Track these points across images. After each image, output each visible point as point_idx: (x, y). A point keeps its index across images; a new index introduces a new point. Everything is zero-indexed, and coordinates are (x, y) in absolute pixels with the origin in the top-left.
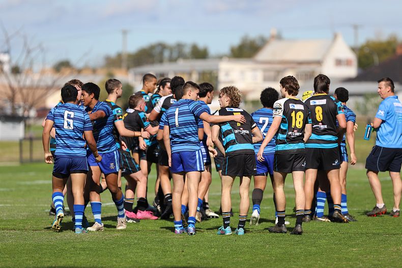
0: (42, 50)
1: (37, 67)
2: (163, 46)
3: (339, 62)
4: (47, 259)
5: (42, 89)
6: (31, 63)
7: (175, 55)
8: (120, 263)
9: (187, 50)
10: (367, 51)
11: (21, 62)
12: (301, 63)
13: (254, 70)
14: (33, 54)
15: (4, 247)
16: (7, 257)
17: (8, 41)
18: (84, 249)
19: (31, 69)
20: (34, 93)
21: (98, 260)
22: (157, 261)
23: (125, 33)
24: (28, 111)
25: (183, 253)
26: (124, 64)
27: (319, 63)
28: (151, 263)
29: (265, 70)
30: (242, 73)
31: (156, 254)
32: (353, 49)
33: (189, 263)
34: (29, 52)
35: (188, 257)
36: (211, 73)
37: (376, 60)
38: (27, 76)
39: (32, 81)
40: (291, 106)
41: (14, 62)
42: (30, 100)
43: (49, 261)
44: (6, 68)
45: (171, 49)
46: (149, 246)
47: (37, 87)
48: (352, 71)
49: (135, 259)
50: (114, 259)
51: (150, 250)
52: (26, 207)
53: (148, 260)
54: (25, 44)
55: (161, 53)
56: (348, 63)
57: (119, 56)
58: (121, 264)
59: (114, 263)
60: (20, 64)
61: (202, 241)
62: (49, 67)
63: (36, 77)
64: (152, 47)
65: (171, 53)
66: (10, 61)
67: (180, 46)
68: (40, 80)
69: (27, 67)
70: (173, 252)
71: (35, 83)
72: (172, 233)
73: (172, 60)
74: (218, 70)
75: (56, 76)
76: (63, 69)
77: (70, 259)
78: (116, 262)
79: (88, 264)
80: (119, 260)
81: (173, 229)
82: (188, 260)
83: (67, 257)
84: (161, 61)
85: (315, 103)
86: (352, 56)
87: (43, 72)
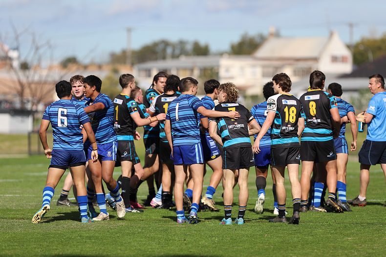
0: (50, 47)
1: (45, 63)
2: (166, 44)
3: (335, 59)
4: (54, 247)
5: (50, 84)
6: (39, 60)
7: (177, 52)
8: (124, 251)
9: (189, 47)
10: (362, 48)
11: (30, 58)
12: (298, 60)
13: (254, 66)
14: (41, 51)
15: (14, 235)
16: (16, 245)
17: (17, 38)
18: (90, 238)
19: (39, 65)
20: (42, 88)
21: (103, 248)
22: (159, 249)
23: (129, 30)
24: (37, 105)
25: (185, 242)
26: (129, 61)
27: (316, 59)
28: (154, 251)
29: (264, 67)
30: (242, 68)
31: (160, 242)
32: (349, 47)
33: (191, 252)
34: (37, 49)
35: (190, 246)
36: (212, 69)
37: (371, 56)
38: (35, 72)
39: (40, 76)
40: (284, 102)
41: (23, 59)
42: (38, 94)
43: (56, 249)
44: (16, 64)
45: (174, 46)
46: (152, 235)
47: (45, 83)
48: (348, 68)
49: (139, 247)
50: (119, 248)
51: (153, 239)
52: (34, 197)
53: (151, 249)
54: (34, 41)
55: (164, 50)
56: (344, 60)
57: (124, 52)
58: (126, 252)
59: (119, 251)
60: (29, 60)
61: (203, 231)
62: (56, 63)
63: (44, 73)
64: (156, 45)
65: (174, 50)
66: (19, 57)
67: (182, 43)
68: (47, 76)
69: (35, 63)
70: (176, 240)
71: (44, 78)
72: (175, 222)
73: (175, 57)
74: (218, 66)
75: (63, 72)
76: (70, 65)
77: (77, 247)
78: (121, 250)
79: (94, 252)
80: (123, 248)
81: (175, 219)
82: (190, 248)
83: (74, 245)
84: (164, 58)
85: (309, 98)
86: (347, 53)
87: (50, 68)
